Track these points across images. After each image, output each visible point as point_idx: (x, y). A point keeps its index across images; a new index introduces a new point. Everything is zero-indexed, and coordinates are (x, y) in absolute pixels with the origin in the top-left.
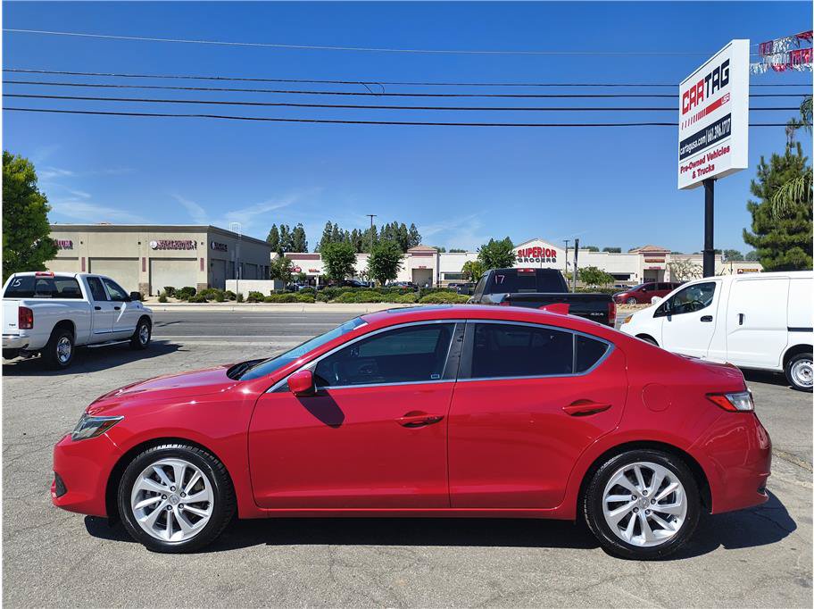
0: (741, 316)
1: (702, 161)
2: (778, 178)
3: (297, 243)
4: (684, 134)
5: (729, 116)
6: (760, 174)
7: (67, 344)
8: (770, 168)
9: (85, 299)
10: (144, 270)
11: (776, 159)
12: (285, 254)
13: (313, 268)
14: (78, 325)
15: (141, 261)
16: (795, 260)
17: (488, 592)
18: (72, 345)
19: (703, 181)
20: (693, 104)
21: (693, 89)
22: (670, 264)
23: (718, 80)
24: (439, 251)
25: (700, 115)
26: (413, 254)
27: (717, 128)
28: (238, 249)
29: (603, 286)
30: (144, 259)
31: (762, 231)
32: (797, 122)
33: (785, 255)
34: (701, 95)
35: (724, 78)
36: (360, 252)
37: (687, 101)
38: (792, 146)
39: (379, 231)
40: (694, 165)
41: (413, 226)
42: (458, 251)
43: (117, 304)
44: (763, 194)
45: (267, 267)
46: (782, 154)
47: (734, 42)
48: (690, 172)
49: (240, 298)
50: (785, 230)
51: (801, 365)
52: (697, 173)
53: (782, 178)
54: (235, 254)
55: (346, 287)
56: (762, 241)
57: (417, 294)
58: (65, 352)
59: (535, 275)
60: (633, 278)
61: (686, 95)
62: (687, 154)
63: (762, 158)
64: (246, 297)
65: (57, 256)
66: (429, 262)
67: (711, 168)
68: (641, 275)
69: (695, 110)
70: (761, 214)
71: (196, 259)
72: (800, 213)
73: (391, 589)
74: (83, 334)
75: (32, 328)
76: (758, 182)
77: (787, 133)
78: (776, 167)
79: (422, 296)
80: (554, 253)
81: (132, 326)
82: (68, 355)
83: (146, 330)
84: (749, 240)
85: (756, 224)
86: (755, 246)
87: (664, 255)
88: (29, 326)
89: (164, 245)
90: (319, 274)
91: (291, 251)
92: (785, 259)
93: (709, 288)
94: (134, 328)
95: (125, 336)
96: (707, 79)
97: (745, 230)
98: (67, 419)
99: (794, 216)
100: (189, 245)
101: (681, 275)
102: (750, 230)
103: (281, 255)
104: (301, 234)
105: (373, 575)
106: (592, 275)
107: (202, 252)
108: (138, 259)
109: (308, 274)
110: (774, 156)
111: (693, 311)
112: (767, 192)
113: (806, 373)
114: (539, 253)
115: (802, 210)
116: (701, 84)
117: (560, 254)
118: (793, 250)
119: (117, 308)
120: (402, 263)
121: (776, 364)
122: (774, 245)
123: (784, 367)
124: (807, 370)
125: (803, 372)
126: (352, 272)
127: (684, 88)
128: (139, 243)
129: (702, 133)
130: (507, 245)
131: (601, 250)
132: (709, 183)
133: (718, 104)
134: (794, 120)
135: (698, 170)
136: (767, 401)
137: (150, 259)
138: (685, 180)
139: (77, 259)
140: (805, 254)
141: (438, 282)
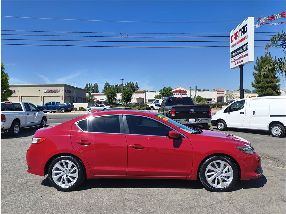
0: (254, 112)
1: (239, 59)
2: (263, 64)
3: (95, 90)
4: (232, 50)
5: (248, 43)
6: (257, 63)
7: (17, 127)
8: (260, 61)
9: (24, 111)
10: (41, 100)
11: (262, 58)
12: (91, 94)
13: (101, 99)
14: (21, 120)
15: (40, 97)
16: (269, 92)
17: (179, 208)
18: (19, 127)
19: (239, 66)
20: (235, 39)
21: (235, 34)
22: (226, 95)
23: (243, 31)
24: (146, 92)
25: (238, 43)
26: (137, 93)
27: (244, 48)
28: (75, 92)
29: (203, 103)
30: (41, 96)
31: (258, 82)
32: (269, 45)
33: (266, 91)
34: (237, 36)
35: (246, 30)
36: (118, 92)
37: (233, 38)
38: (267, 53)
39: (124, 85)
40: (236, 60)
41: (136, 83)
42: (153, 92)
43: (35, 112)
44: (258, 70)
45: (85, 98)
46: (264, 56)
47: (248, 18)
48: (234, 63)
49: (76, 110)
50: (266, 82)
51: (275, 128)
52: (237, 63)
53: (264, 64)
54: (74, 94)
55: (114, 105)
56: (258, 86)
57: (139, 107)
58: (17, 130)
59: (182, 99)
60: (213, 100)
61: (232, 36)
62: (233, 57)
63: (258, 57)
64: (78, 109)
65: (12, 96)
66: (142, 96)
67: (242, 61)
68: (216, 99)
69: (236, 41)
70: (258, 77)
71: (60, 96)
72: (270, 76)
73: (145, 208)
74: (23, 123)
75: (5, 121)
76: (256, 66)
77: (266, 49)
78: (262, 61)
79: (141, 107)
80: (186, 92)
81: (40, 120)
82: (18, 131)
83: (45, 121)
84: (253, 86)
85: (256, 80)
86: (255, 88)
87: (224, 92)
88: (4, 121)
89: (49, 91)
90: (104, 100)
91: (93, 93)
92: (266, 92)
93: (242, 103)
94: (41, 121)
95: (38, 124)
96: (240, 30)
97: (252, 82)
98: (21, 153)
99: (268, 77)
100: (57, 91)
101: (230, 98)
102: (254, 82)
103: (90, 94)
104: (96, 86)
105: (138, 203)
106: (199, 99)
107: (62, 93)
108: (39, 96)
109: (100, 100)
110: (262, 57)
111: (237, 110)
112: (259, 69)
113: (277, 131)
114: (181, 92)
115: (271, 75)
116: (237, 32)
117: (188, 92)
118: (269, 89)
119: (35, 114)
120: (133, 96)
121: (266, 128)
122: (262, 87)
123: (269, 129)
124: (277, 130)
125: (275, 130)
126: (116, 99)
127: (232, 34)
128: (40, 91)
129: (238, 49)
130: (169, 89)
131: (202, 90)
132: (241, 66)
133: (243, 39)
134: (268, 44)
135: (237, 62)
136: (264, 141)
137: (43, 96)
138: (233, 65)
139: (17, 97)
140: (273, 90)
141: (146, 103)
